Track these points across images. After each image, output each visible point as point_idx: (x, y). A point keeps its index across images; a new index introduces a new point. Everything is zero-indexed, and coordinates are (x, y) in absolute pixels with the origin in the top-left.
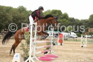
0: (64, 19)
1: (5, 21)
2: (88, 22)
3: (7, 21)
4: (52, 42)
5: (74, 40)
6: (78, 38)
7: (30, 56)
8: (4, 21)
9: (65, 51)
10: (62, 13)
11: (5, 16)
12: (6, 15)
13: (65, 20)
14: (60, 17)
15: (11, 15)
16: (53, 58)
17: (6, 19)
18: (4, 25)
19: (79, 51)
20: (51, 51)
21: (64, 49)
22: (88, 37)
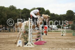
3: (3, 18)
4: (41, 32)
5: (56, 31)
7: (29, 42)
12: (2, 14)
15: (6, 14)
16: (43, 43)
20: (41, 39)
21: (49, 38)
22: (66, 28)
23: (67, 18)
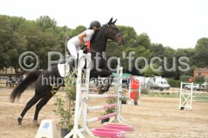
0: (140, 46)
1: (10, 48)
2: (192, 54)
3: (15, 50)
4: (119, 96)
5: (163, 94)
6: (171, 89)
8: (7, 48)
9: (147, 117)
10: (135, 33)
11: (9, 39)
12: (12, 37)
13: (142, 48)
14: (132, 43)
15: (25, 37)
16: (123, 132)
17: (13, 45)
18: (8, 58)
19: (176, 119)
20: (118, 117)
22: (195, 87)
23: (196, 58)
